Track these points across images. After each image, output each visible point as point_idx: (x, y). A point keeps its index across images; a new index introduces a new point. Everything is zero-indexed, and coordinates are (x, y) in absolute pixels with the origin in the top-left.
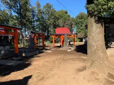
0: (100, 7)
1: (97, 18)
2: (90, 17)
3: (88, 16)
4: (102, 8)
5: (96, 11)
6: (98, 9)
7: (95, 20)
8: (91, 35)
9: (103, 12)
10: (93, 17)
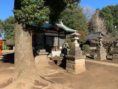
0: (27, 15)
1: (25, 25)
2: (17, 23)
3: (16, 22)
4: (29, 17)
5: (24, 19)
6: (25, 17)
7: (23, 27)
8: (18, 43)
9: (30, 21)
10: (21, 24)
